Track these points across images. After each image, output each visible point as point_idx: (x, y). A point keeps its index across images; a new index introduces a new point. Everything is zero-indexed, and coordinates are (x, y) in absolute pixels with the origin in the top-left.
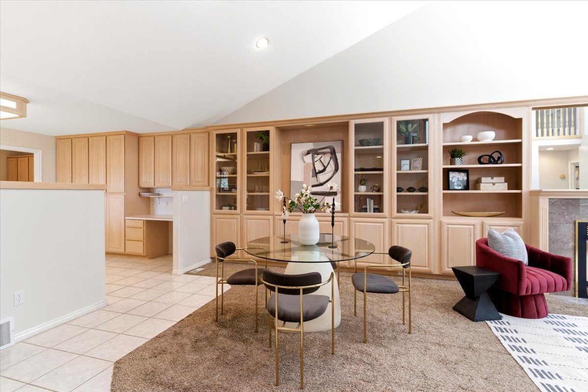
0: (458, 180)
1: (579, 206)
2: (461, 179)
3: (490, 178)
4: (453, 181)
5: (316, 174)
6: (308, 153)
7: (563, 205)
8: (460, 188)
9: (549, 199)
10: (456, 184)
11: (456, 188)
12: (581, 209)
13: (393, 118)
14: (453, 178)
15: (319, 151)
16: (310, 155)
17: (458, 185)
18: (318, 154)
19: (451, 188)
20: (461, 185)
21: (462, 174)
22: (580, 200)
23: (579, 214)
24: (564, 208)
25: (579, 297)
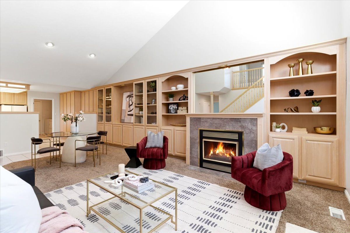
0: (173, 109)
1: (200, 121)
2: (174, 108)
3: (181, 108)
4: (171, 109)
5: (130, 106)
6: (128, 97)
7: (195, 121)
8: (174, 112)
9: (190, 118)
10: (172, 110)
11: (172, 112)
12: (201, 123)
13: (146, 80)
14: (171, 107)
15: (131, 96)
16: (128, 98)
17: (173, 111)
18: (131, 97)
19: (169, 112)
20: (175, 111)
21: (175, 106)
22: (201, 119)
23: (200, 125)
24: (195, 122)
25: (200, 167)
